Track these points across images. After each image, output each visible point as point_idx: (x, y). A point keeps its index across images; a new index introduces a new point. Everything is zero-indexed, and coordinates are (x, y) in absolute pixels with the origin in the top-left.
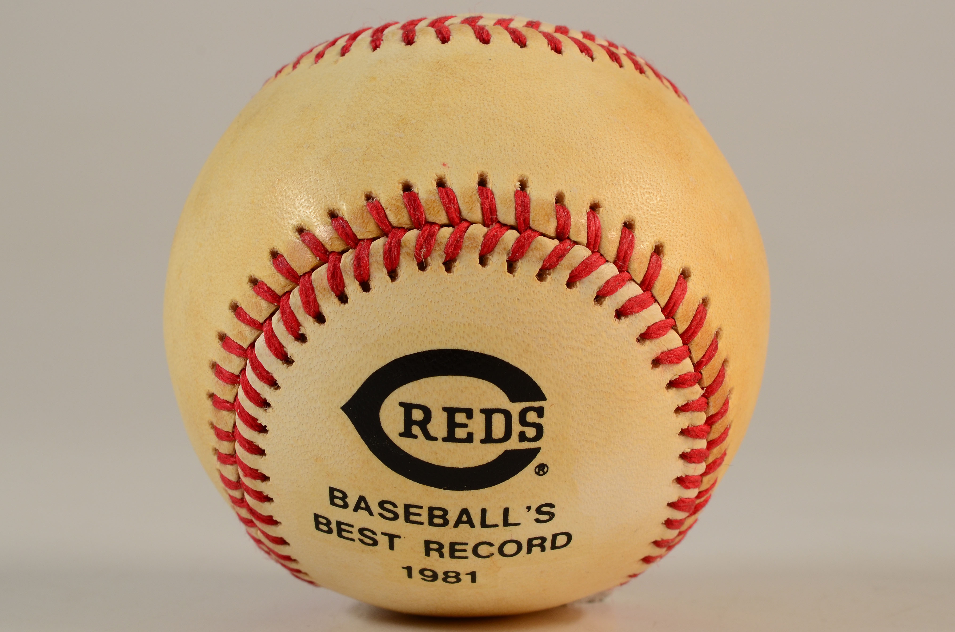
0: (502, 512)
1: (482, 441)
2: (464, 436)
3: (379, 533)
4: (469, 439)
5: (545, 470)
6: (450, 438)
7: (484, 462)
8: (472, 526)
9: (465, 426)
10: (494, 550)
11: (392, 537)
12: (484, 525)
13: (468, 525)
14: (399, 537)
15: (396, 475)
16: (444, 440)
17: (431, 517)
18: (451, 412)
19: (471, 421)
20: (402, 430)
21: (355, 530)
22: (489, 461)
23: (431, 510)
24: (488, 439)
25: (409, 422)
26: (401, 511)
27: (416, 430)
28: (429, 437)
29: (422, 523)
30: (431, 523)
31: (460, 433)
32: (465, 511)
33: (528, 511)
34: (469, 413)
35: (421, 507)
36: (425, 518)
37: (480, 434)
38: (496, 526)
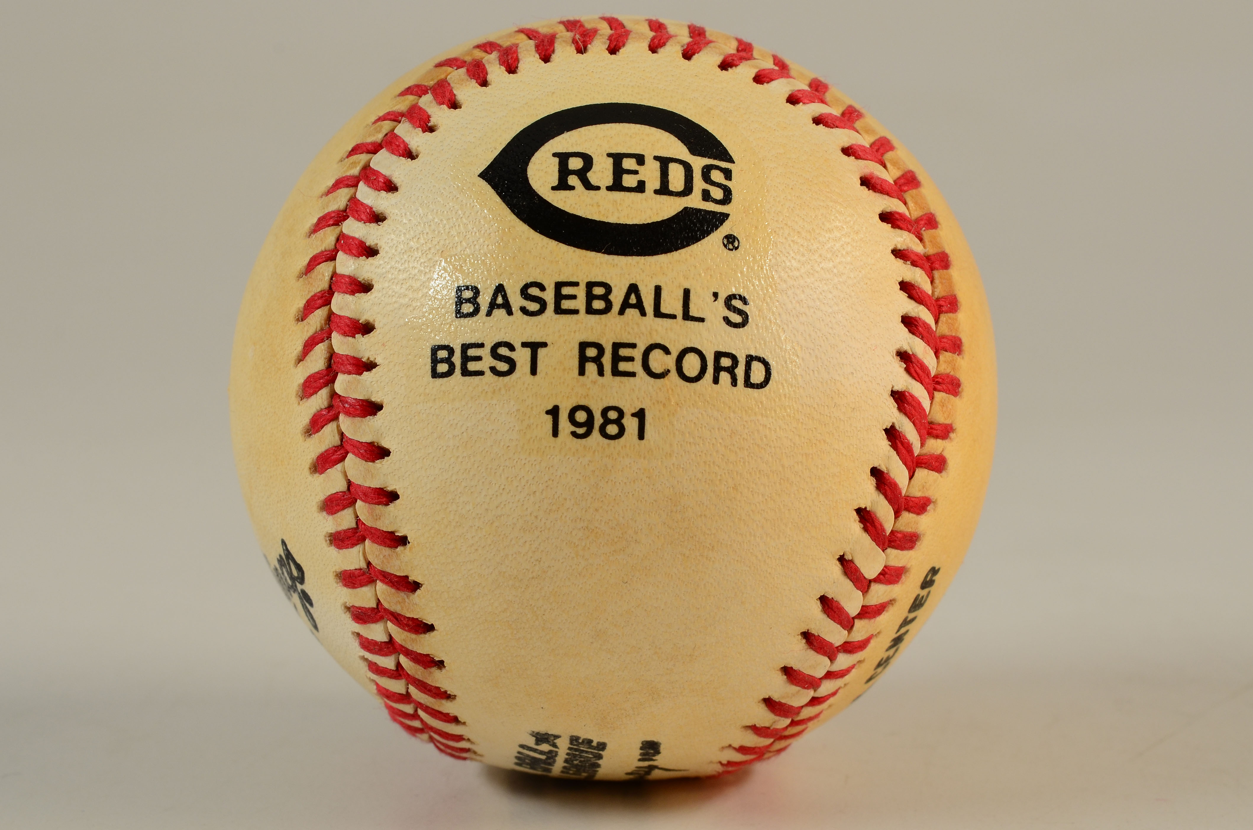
0: (681, 293)
1: (656, 192)
2: (634, 184)
3: (517, 345)
4: (641, 187)
5: (736, 244)
6: (617, 186)
7: (659, 219)
8: (643, 313)
9: (636, 172)
10: (670, 362)
11: (534, 347)
12: (658, 313)
13: (637, 311)
14: (544, 345)
15: (546, 240)
16: (609, 189)
17: (590, 297)
18: (617, 158)
19: (642, 167)
20: (555, 183)
21: (485, 352)
22: (666, 218)
23: (590, 285)
24: (664, 190)
25: (564, 172)
26: (549, 296)
27: (573, 180)
28: (588, 186)
29: (576, 312)
30: (590, 310)
31: (629, 181)
32: (633, 289)
33: (715, 301)
34: (640, 159)
35: (576, 284)
36: (580, 304)
37: (653, 183)
38: (673, 317)
